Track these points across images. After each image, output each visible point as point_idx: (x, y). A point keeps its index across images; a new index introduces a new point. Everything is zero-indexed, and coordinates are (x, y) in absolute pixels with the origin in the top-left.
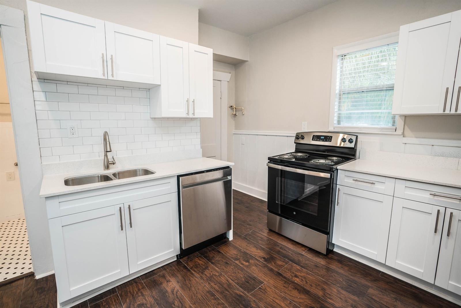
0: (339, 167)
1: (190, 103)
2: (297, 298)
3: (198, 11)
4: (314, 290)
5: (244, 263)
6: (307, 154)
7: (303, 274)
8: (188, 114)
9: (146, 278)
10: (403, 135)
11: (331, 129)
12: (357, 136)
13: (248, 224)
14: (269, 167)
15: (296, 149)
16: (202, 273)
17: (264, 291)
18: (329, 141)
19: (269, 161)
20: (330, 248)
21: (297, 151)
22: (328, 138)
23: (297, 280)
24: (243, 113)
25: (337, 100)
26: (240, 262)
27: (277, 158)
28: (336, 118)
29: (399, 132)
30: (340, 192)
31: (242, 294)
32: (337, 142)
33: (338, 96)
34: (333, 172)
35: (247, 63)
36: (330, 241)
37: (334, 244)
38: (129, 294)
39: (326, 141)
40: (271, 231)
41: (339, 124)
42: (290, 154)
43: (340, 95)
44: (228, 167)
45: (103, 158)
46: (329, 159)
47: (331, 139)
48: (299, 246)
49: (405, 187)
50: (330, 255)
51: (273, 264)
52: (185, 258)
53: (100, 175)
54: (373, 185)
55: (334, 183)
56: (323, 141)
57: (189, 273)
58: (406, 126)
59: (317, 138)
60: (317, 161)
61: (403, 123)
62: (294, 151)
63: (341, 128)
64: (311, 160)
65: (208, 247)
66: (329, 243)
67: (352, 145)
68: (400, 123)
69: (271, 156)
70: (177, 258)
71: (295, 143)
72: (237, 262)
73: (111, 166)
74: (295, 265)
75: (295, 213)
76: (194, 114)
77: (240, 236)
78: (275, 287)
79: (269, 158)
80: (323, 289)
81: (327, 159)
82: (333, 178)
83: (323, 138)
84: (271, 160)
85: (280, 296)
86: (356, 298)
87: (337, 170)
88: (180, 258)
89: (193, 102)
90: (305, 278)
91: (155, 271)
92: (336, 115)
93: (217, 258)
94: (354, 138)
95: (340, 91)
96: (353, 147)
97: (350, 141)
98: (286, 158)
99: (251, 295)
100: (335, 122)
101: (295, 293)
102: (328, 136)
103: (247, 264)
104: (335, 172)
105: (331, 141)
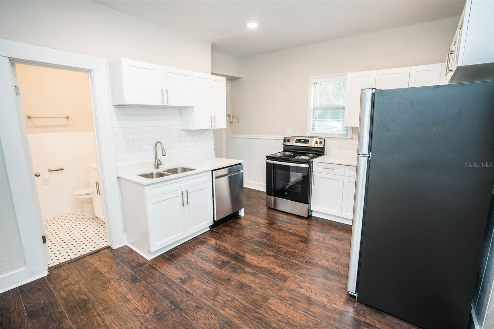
0: (314, 160)
1: (213, 119)
2: (292, 238)
3: (210, 45)
4: (302, 234)
5: (256, 227)
6: (292, 153)
7: (294, 228)
8: (211, 126)
9: (194, 240)
10: (352, 138)
11: (308, 135)
12: (325, 140)
13: (251, 206)
14: (267, 163)
15: (284, 149)
16: (231, 234)
17: (273, 237)
18: (307, 143)
19: (267, 158)
20: (310, 214)
21: (285, 150)
22: (306, 141)
23: (291, 231)
24: (239, 121)
25: (312, 114)
26: (253, 226)
27: (272, 156)
28: (311, 127)
29: (350, 136)
30: (315, 176)
31: (260, 240)
32: (312, 144)
33: (312, 111)
34: (310, 163)
35: (241, 79)
36: (310, 209)
37: (312, 211)
38: (188, 248)
39: (305, 143)
40: (269, 208)
41: (313, 131)
42: (281, 153)
43: (314, 110)
44: (240, 164)
45: (154, 160)
46: (307, 156)
47: (308, 142)
48: (290, 215)
49: (350, 170)
50: (310, 218)
51: (275, 225)
52: (215, 228)
53: (156, 173)
54: (333, 171)
55: (311, 170)
56: (303, 143)
57: (222, 235)
58: (353, 134)
59: (299, 141)
60: (300, 157)
61: (352, 131)
62: (282, 151)
63: (314, 133)
64: (296, 156)
65: (228, 221)
66: (309, 211)
67: (322, 146)
68: (350, 131)
69: (268, 155)
70: (210, 229)
71: (283, 145)
72: (252, 227)
73: (160, 166)
74: (289, 224)
75: (286, 193)
76: (215, 126)
77: (248, 213)
78: (279, 235)
79: (267, 157)
80: (307, 233)
81: (306, 156)
82: (310, 168)
83: (303, 141)
84: (268, 158)
85: (283, 238)
86: (325, 235)
87: (313, 162)
88: (212, 228)
89: (215, 117)
90: (296, 230)
91: (198, 237)
92: (311, 124)
93: (237, 226)
94: (323, 141)
95: (314, 107)
96: (323, 147)
97: (321, 143)
98: (279, 156)
99: (266, 240)
100: (311, 129)
101: (291, 236)
102: (306, 140)
103: (258, 227)
104: (312, 163)
105: (308, 143)
